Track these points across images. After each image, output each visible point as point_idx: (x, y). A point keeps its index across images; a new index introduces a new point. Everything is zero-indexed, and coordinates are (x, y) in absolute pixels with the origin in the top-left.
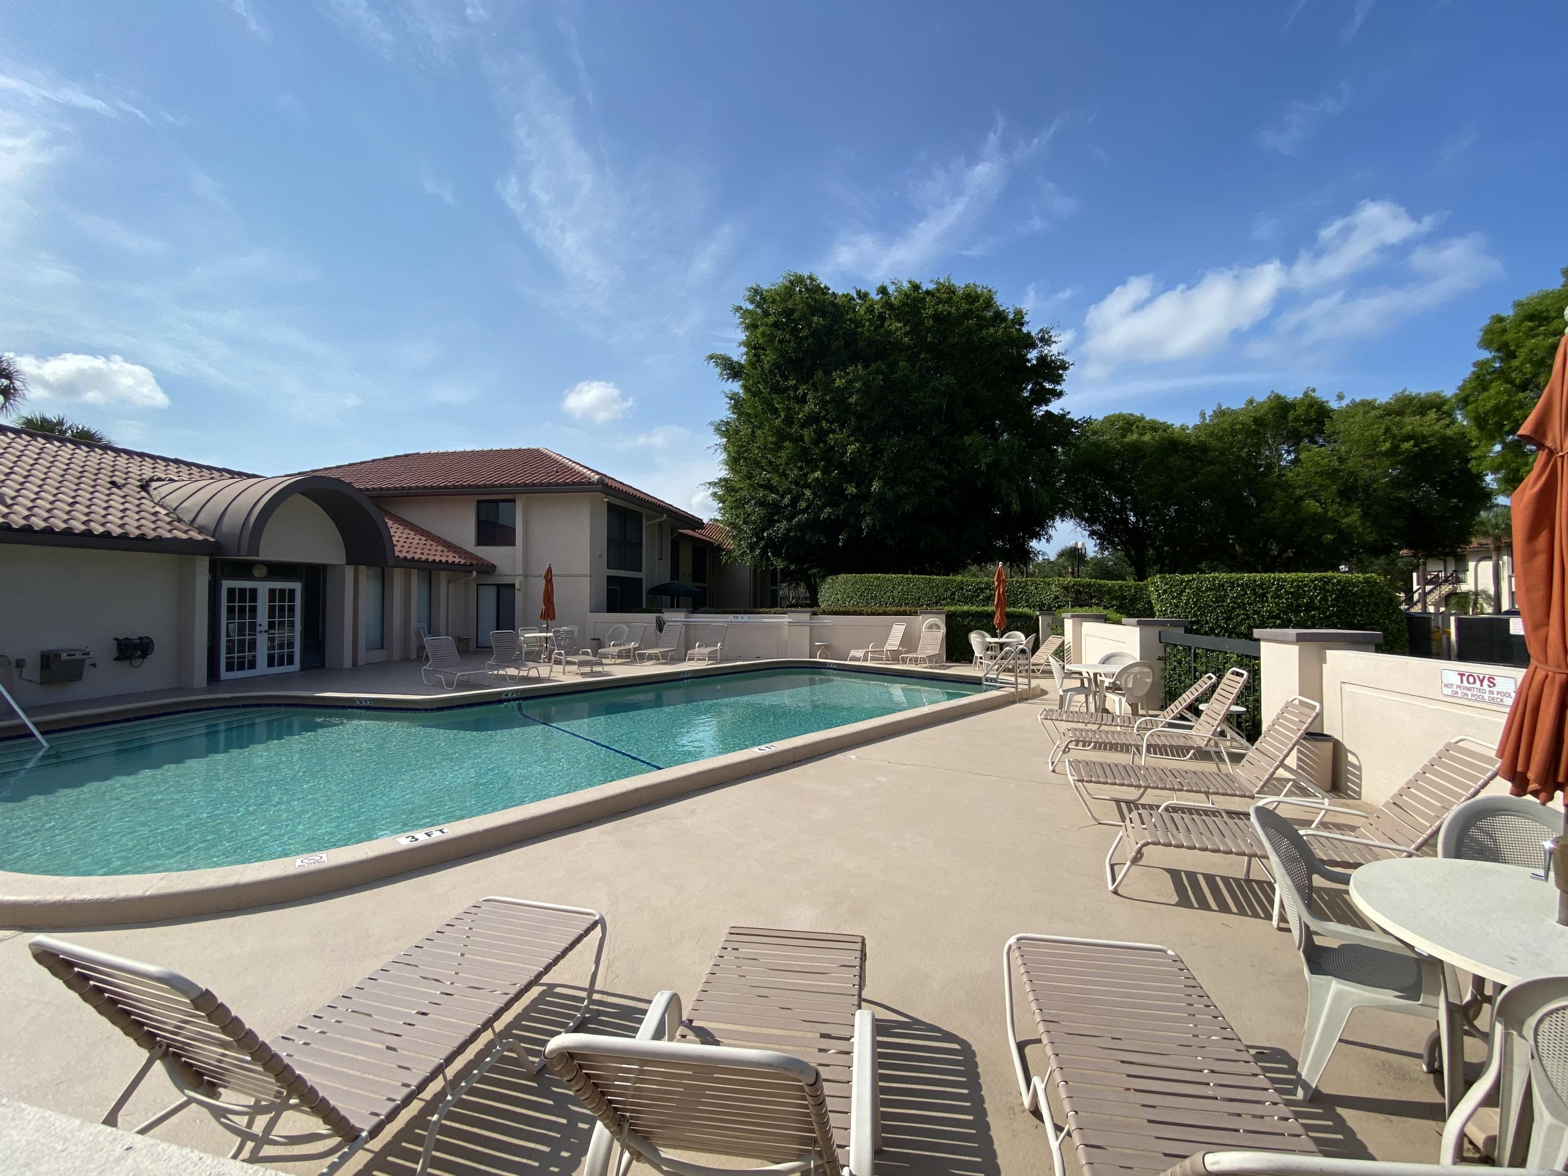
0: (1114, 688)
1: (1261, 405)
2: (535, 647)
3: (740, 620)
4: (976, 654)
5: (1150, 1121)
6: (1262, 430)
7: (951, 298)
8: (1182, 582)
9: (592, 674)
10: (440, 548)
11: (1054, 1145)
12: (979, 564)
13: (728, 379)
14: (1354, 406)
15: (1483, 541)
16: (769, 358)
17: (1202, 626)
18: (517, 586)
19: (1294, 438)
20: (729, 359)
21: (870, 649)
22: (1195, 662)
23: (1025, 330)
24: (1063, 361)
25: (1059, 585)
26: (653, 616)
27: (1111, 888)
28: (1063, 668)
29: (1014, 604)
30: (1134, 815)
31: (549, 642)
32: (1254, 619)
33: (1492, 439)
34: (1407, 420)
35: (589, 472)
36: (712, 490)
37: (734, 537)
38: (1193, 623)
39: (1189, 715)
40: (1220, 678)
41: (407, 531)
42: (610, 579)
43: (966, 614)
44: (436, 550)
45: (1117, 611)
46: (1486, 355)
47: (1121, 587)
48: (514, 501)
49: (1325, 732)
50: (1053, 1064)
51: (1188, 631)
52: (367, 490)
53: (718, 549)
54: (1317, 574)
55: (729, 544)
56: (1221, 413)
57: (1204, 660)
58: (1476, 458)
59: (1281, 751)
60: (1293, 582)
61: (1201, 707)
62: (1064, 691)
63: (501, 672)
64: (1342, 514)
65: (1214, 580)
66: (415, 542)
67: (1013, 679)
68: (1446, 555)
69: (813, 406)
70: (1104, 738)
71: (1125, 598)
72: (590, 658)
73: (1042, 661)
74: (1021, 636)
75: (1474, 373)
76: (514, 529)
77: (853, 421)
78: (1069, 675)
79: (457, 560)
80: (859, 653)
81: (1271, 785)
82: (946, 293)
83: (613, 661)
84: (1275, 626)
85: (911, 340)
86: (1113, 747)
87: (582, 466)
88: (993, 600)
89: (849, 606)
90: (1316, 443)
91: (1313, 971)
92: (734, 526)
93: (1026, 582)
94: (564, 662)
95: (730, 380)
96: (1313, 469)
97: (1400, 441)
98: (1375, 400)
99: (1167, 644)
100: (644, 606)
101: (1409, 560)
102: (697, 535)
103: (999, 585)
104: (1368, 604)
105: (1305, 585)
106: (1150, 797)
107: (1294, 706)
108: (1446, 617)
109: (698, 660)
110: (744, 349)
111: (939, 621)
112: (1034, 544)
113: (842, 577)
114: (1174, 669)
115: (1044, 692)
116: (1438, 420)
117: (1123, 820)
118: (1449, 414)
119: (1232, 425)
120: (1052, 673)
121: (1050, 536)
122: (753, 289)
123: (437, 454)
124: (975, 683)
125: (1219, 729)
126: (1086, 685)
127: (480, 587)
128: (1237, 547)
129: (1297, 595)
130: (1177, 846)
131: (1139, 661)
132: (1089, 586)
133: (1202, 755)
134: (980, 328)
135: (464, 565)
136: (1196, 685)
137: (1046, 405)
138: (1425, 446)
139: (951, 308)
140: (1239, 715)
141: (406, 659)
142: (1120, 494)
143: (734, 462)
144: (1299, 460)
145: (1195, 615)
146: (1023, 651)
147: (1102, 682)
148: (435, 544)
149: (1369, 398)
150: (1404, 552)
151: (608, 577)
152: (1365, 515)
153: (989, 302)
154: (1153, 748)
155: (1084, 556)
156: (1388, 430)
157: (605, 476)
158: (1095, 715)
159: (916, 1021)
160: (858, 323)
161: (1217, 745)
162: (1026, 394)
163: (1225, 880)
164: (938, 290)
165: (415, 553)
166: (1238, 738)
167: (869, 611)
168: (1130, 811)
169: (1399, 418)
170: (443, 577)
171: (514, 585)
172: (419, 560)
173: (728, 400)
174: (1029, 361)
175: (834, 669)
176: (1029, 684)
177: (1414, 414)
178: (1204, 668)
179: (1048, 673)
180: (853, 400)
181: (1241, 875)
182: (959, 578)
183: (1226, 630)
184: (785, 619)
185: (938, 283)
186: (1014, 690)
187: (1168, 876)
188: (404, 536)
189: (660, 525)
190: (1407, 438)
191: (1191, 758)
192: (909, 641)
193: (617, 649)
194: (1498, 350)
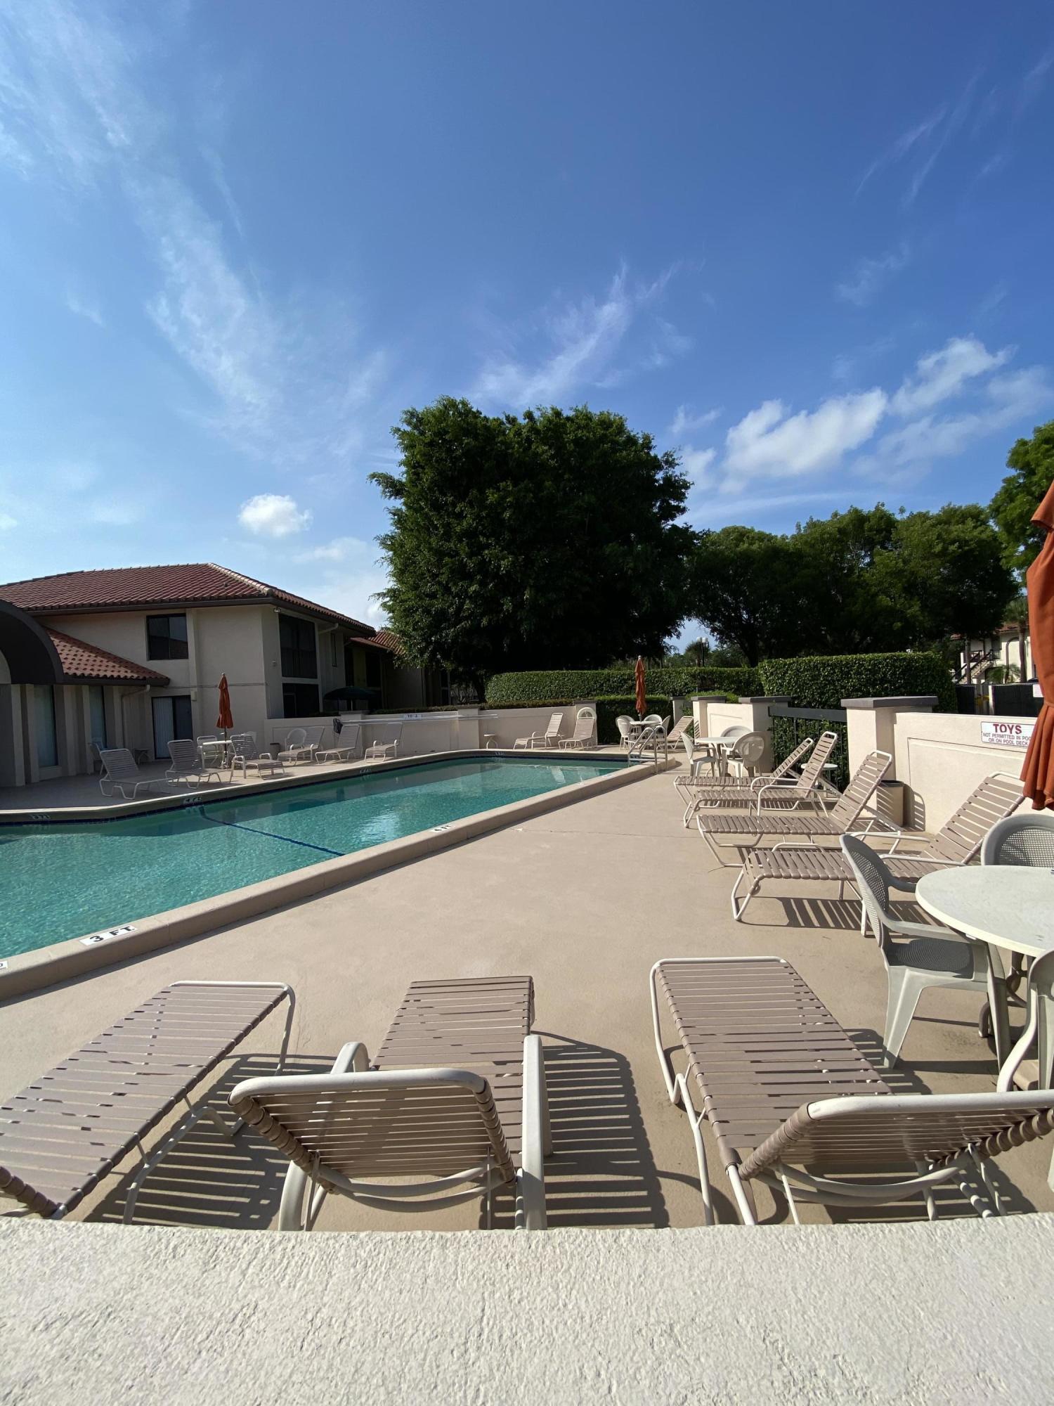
0: (734, 756)
1: (843, 517)
2: (214, 754)
3: (414, 718)
4: (623, 736)
5: (770, 1095)
6: (845, 539)
7: (587, 424)
8: (785, 664)
9: (273, 776)
10: (111, 664)
11: (694, 1126)
12: (623, 659)
13: (391, 496)
14: (913, 517)
15: (1012, 625)
16: (427, 476)
17: (802, 701)
18: (193, 698)
19: (869, 545)
20: (391, 477)
21: (533, 737)
22: (797, 730)
23: (652, 453)
24: (684, 481)
25: (688, 674)
26: (329, 720)
27: (736, 917)
28: (694, 742)
29: (652, 692)
30: (752, 855)
31: (229, 749)
32: (842, 693)
33: (1017, 541)
34: (953, 528)
35: (258, 585)
36: (381, 601)
37: (405, 643)
38: (794, 698)
39: (793, 774)
40: (816, 742)
41: (75, 648)
42: (286, 687)
43: (612, 702)
44: (107, 666)
45: (735, 693)
46: (1013, 472)
47: (737, 673)
48: (184, 615)
49: (897, 780)
50: (692, 1061)
51: (791, 705)
52: (29, 609)
53: (390, 655)
54: (888, 654)
55: (401, 650)
56: (813, 525)
57: (804, 728)
58: (1005, 557)
59: (863, 795)
60: (870, 661)
61: (803, 766)
62: (694, 761)
63: (182, 780)
64: (907, 606)
65: (810, 662)
66: (84, 659)
67: (652, 755)
68: (985, 636)
69: (471, 521)
70: (726, 796)
71: (741, 682)
72: (270, 761)
73: (676, 739)
74: (659, 718)
75: (1003, 487)
76: (187, 643)
77: (507, 536)
78: (697, 748)
79: (129, 675)
80: (524, 742)
81: (857, 824)
82: (583, 420)
83: (293, 763)
84: (857, 697)
85: (556, 462)
86: (735, 804)
87: (251, 579)
88: (635, 689)
89: (513, 700)
90: (886, 548)
91: (891, 963)
92: (403, 633)
93: (661, 672)
94: (244, 768)
95: (393, 497)
96: (884, 570)
97: (948, 544)
98: (928, 512)
99: (775, 717)
100: (321, 710)
101: (958, 642)
102: (370, 643)
103: (638, 677)
104: (927, 676)
105: (880, 663)
106: (765, 841)
107: (873, 759)
108: (985, 686)
109: (376, 757)
110: (404, 469)
111: (590, 709)
112: (667, 640)
113: (505, 676)
114: (781, 737)
115: (679, 764)
116: (975, 527)
117: (744, 861)
118: (984, 523)
119: (822, 535)
120: (684, 748)
121: (679, 633)
122: (409, 411)
123: (102, 572)
124: (622, 760)
125: (817, 784)
126: (712, 755)
127: (155, 700)
128: (828, 637)
129: (873, 671)
130: (786, 877)
131: (753, 731)
132: (712, 673)
133: (805, 805)
134: (614, 451)
135: (137, 679)
136: (798, 749)
137: (673, 520)
138: (966, 548)
139: (589, 433)
140: (832, 771)
141: (82, 774)
142: (734, 594)
143: (400, 574)
144: (874, 563)
145: (796, 692)
146: (660, 731)
147: (725, 751)
148: (105, 660)
149: (924, 511)
150: (954, 636)
151: (284, 685)
152: (924, 607)
153: (621, 429)
154: (766, 803)
155: (707, 649)
156: (939, 536)
157: (276, 588)
158: (719, 779)
159: (579, 1044)
160: (508, 445)
161: (816, 796)
162: (656, 510)
163: (825, 902)
164: (577, 417)
165: (85, 669)
166: (832, 789)
167: (531, 703)
168: (749, 853)
169: (947, 526)
170: (116, 691)
171: (189, 697)
172: (90, 676)
173: (392, 516)
174: (657, 481)
175: (502, 757)
176: (666, 758)
177: (958, 523)
178: (804, 735)
179: (682, 748)
180: (507, 515)
181: (837, 898)
182: (606, 671)
183: (820, 703)
184: (456, 715)
185: (576, 411)
186: (654, 763)
187: (781, 903)
188: (73, 653)
189: (333, 634)
190: (953, 542)
191: (796, 809)
192: (566, 728)
193: (296, 752)
194: (1022, 469)
